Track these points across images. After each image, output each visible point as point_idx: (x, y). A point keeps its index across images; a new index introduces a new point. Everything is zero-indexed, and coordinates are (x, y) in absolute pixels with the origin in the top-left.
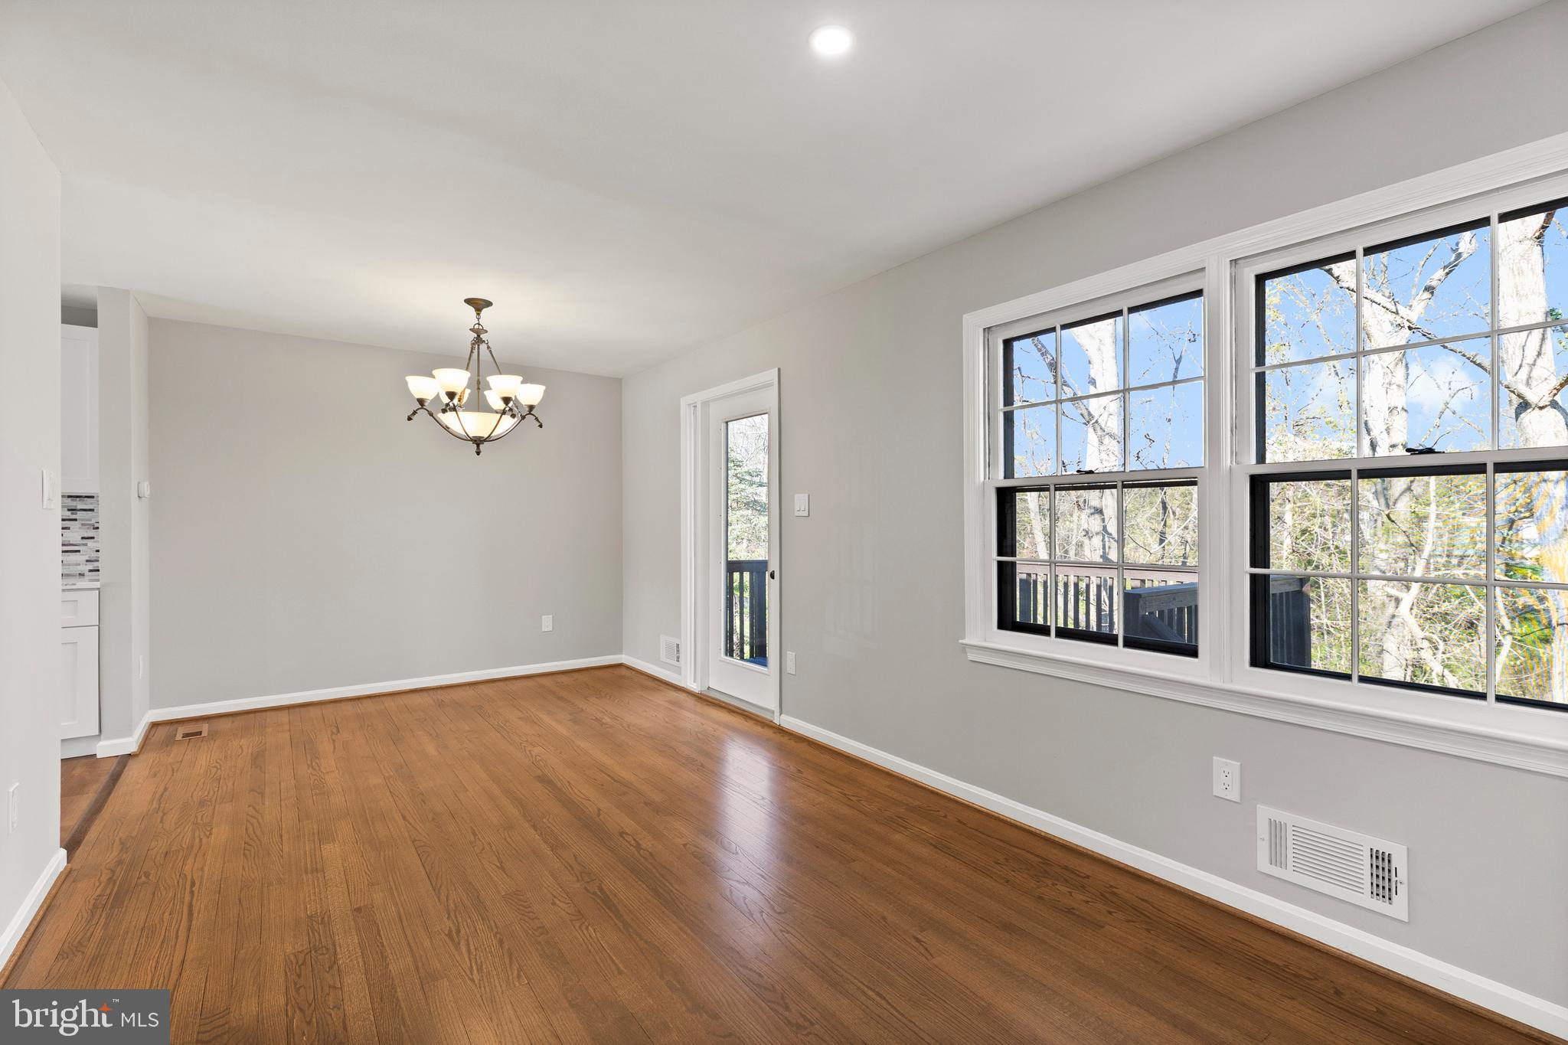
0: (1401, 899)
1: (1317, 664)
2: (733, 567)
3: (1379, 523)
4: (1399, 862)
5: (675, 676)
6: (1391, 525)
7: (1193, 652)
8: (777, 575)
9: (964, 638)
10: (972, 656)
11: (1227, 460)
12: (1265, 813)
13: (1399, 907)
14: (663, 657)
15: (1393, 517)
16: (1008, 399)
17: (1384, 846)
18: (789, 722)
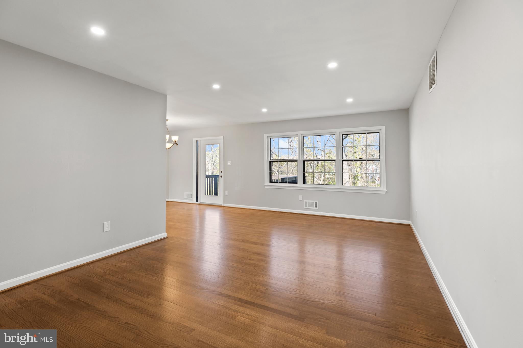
0: (317, 207)
1: (307, 183)
2: (207, 177)
3: (316, 167)
4: (317, 203)
5: (192, 201)
6: (318, 167)
7: (297, 183)
8: (223, 177)
9: (264, 184)
10: (266, 187)
11: (301, 159)
12: (305, 201)
13: (317, 208)
14: (185, 197)
15: (318, 165)
16: (271, 148)
17: (316, 202)
18: (226, 205)
